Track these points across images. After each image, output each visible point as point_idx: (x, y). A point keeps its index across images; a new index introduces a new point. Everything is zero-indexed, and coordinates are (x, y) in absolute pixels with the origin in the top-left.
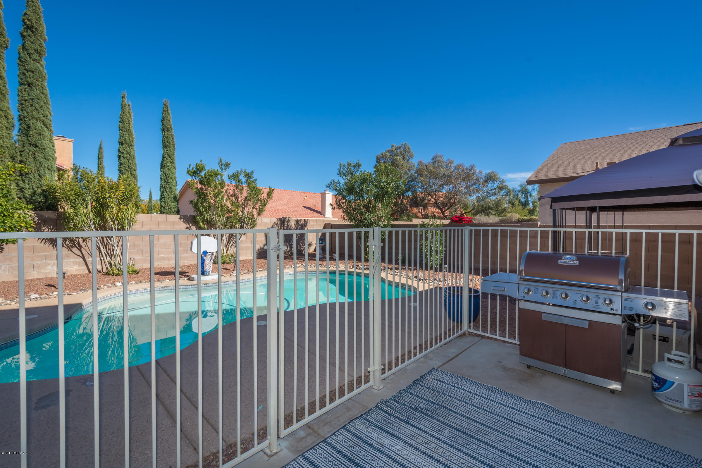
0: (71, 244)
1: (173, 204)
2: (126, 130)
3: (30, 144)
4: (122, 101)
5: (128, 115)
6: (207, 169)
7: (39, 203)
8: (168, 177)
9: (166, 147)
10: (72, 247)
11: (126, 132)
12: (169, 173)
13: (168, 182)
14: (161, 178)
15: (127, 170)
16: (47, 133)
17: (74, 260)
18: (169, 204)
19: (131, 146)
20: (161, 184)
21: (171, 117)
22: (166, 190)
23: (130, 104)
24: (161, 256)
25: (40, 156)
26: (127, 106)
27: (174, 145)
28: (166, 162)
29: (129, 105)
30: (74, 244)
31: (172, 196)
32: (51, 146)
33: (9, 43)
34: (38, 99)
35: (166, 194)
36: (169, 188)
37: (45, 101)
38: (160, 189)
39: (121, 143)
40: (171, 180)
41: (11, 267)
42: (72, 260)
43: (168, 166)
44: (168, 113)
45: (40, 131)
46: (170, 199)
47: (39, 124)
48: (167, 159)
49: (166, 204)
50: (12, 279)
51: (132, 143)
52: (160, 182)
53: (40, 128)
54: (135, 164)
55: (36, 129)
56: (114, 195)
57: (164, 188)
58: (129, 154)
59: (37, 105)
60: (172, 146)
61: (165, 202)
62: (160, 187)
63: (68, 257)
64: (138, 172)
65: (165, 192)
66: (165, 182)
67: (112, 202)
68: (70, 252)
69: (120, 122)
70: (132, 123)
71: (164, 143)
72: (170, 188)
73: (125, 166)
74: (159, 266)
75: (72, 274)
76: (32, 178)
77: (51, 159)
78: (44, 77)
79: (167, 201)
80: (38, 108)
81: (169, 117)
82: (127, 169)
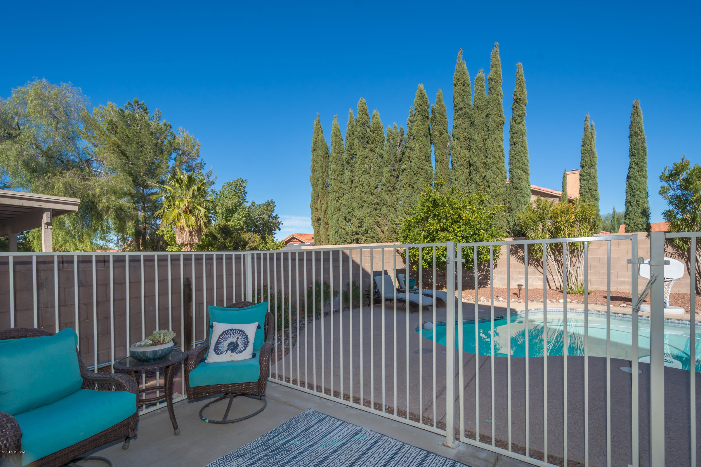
0: (537, 263)
1: (641, 220)
2: (586, 152)
3: (514, 188)
4: (585, 125)
5: (590, 136)
6: (691, 167)
7: (518, 231)
8: (635, 189)
9: (633, 155)
10: (537, 266)
11: (587, 154)
12: (635, 184)
13: (634, 195)
14: (626, 192)
15: (587, 192)
16: (525, 176)
17: (539, 276)
18: (635, 221)
19: (592, 166)
20: (627, 200)
21: (642, 118)
22: (631, 205)
23: (594, 123)
24: (621, 279)
25: (519, 196)
26: (590, 127)
27: (644, 151)
28: (632, 173)
29: (592, 126)
30: (539, 263)
31: (640, 211)
32: (527, 186)
33: (505, 119)
34: (519, 152)
35: (631, 209)
36: (635, 202)
37: (524, 152)
38: (626, 205)
39: (582, 167)
40: (638, 192)
41: (501, 278)
42: (537, 276)
43: (635, 177)
44: (637, 114)
45: (519, 177)
46: (636, 214)
47: (519, 171)
48: (633, 169)
49: (631, 221)
50: (501, 287)
51: (593, 162)
52: (625, 196)
53: (520, 174)
54: (596, 184)
55: (517, 176)
56: (565, 219)
57: (630, 202)
58: (589, 175)
59: (519, 157)
60: (641, 152)
61: (629, 219)
62: (626, 202)
63: (534, 273)
64: (599, 191)
65: (630, 207)
66: (631, 195)
67: (563, 224)
68: (536, 269)
69: (582, 146)
70: (594, 143)
71: (631, 151)
72: (637, 201)
73: (585, 188)
74: (618, 291)
75: (537, 288)
76: (514, 213)
77: (527, 196)
78: (524, 133)
79: (632, 218)
80: (519, 159)
81: (638, 119)
82: (587, 190)
